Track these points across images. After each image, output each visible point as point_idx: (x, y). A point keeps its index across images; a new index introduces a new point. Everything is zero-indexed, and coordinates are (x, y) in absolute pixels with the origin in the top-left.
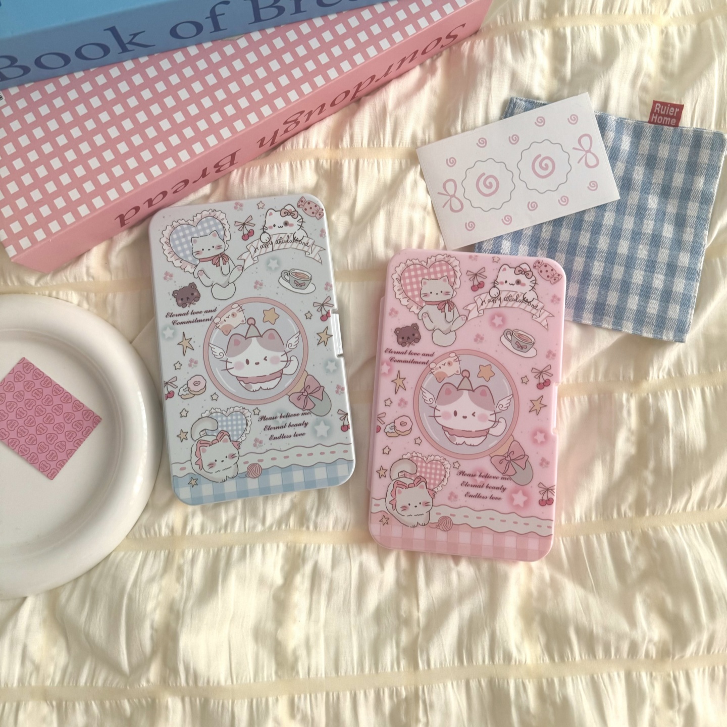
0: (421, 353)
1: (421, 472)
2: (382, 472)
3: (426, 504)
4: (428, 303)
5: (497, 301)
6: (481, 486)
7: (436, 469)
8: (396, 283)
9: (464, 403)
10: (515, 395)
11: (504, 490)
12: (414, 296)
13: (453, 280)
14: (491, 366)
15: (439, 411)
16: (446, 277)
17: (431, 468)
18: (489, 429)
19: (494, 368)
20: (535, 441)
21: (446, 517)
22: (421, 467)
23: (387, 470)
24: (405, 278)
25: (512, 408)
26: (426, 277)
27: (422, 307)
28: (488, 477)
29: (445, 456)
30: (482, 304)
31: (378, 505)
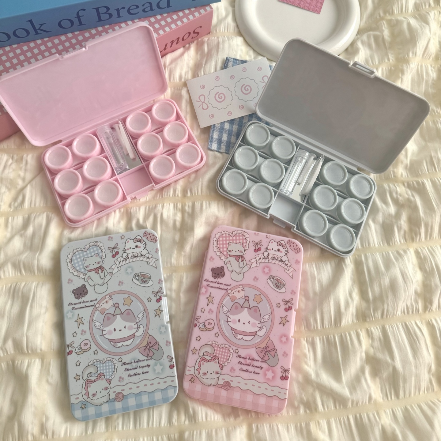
0: (224, 283)
2: (194, 351)
3: (217, 373)
4: (231, 256)
5: (267, 259)
6: (249, 365)
7: (225, 352)
8: (215, 243)
9: (245, 315)
11: (262, 368)
12: (223, 251)
13: (245, 245)
14: (261, 295)
15: (230, 318)
16: (241, 243)
17: (222, 352)
18: (256, 332)
19: (262, 297)
20: (281, 341)
21: (227, 381)
22: (217, 350)
23: (197, 350)
24: (220, 241)
27: (227, 258)
28: (253, 360)
29: (231, 345)
30: (259, 260)
31: (190, 371)
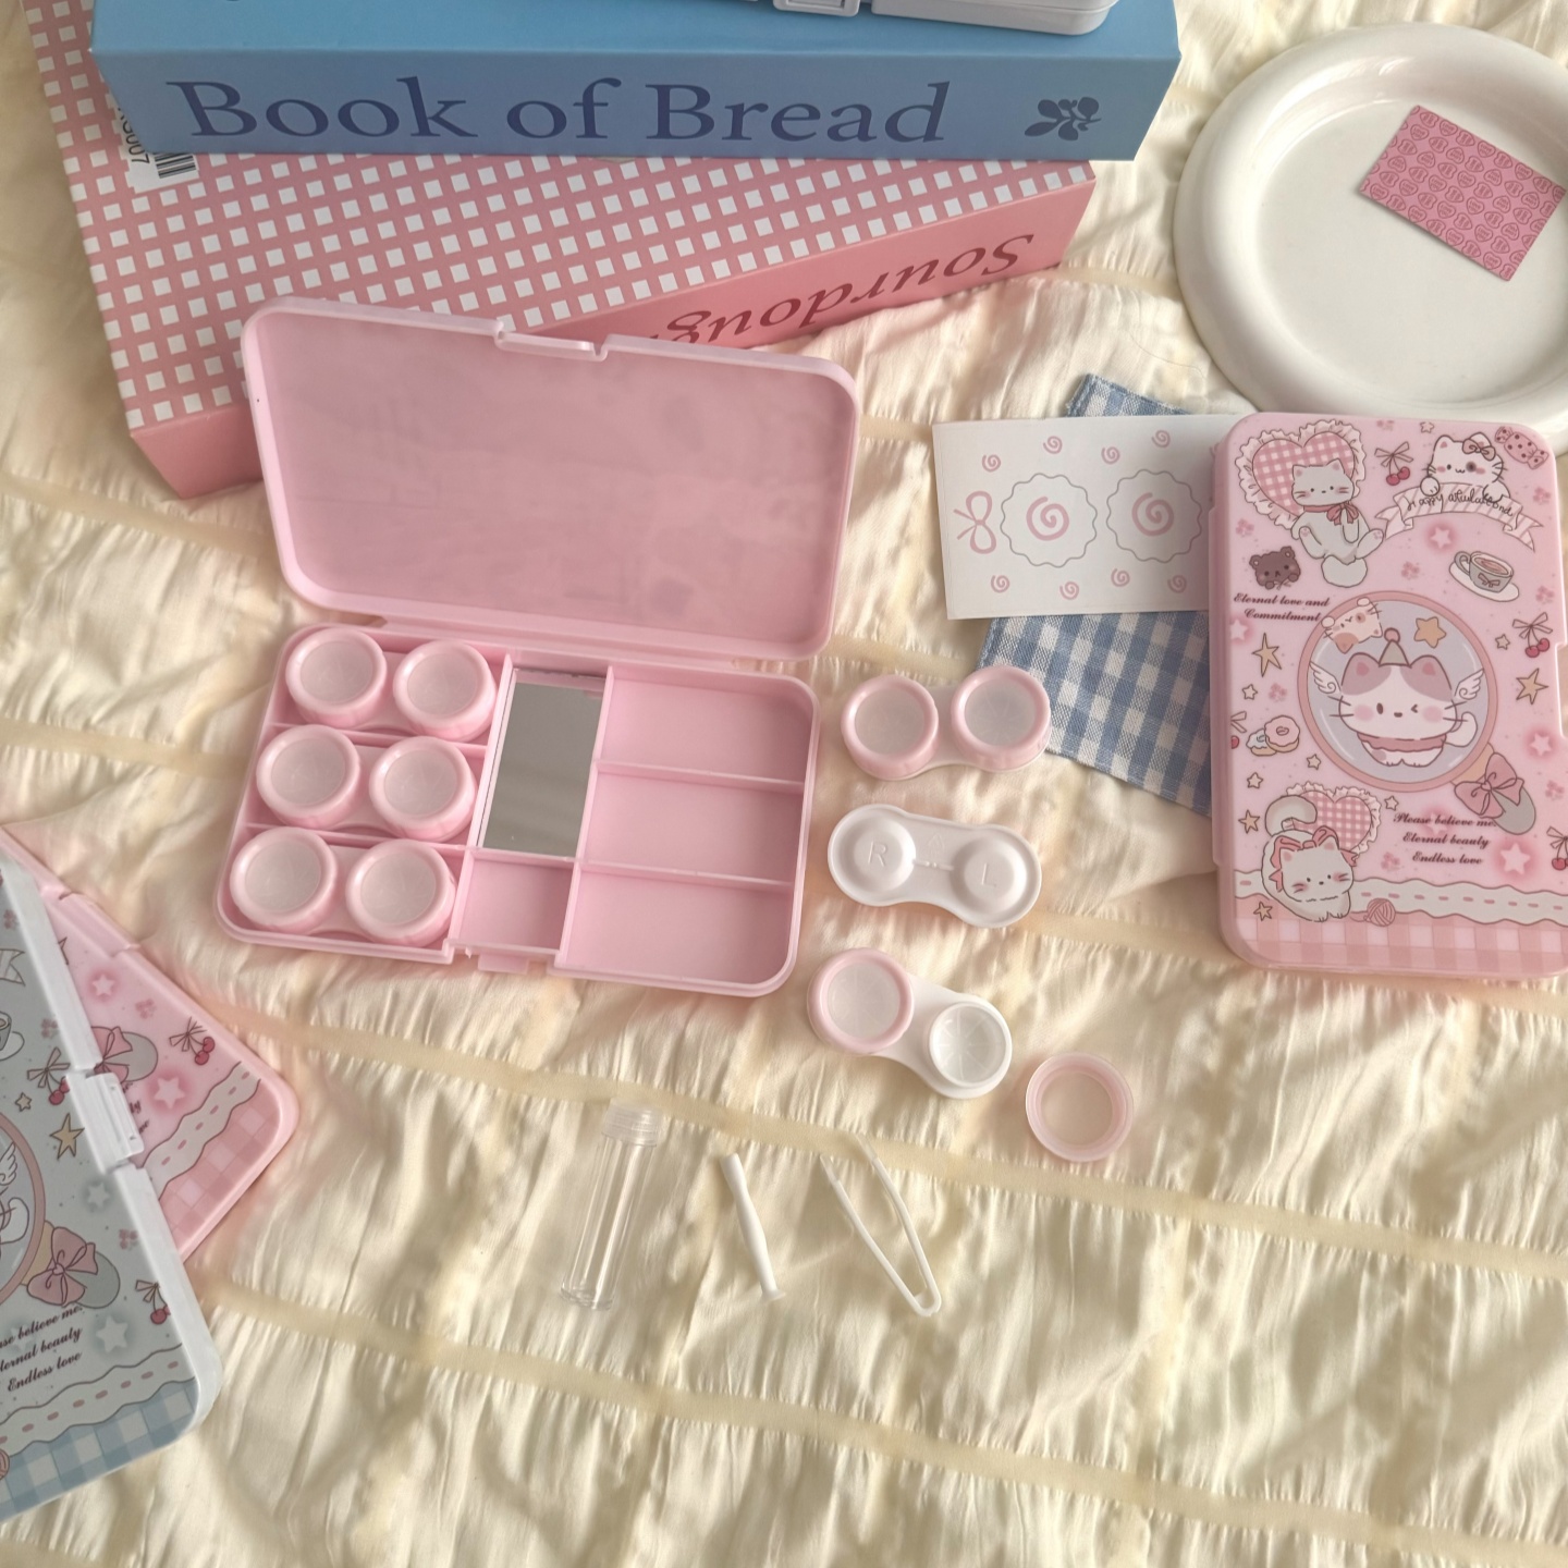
0: (1304, 598)
2: (1250, 822)
3: (1342, 878)
4: (1309, 508)
6: (1441, 840)
7: (1353, 812)
8: (1244, 474)
9: (1395, 689)
11: (1485, 844)
12: (1280, 497)
13: (1351, 465)
14: (1437, 621)
15: (1349, 705)
16: (1338, 461)
17: (1344, 811)
18: (1445, 734)
19: (1444, 623)
20: (1534, 752)
21: (1380, 900)
22: (1325, 810)
24: (1260, 465)
26: (1301, 462)
27: (1299, 517)
28: (1452, 823)
29: (1368, 789)
30: (1409, 508)
31: (1248, 883)
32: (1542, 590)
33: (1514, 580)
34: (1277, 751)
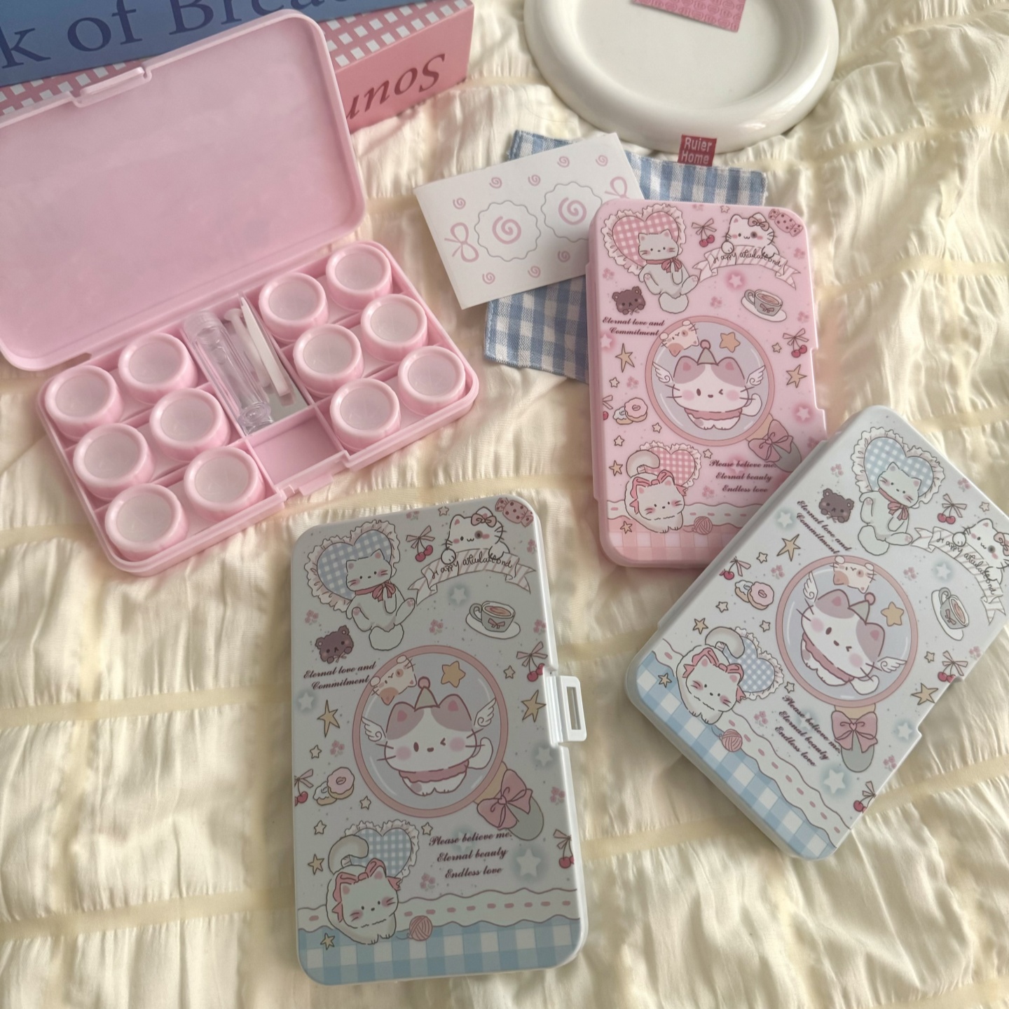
0: (649, 321)
1: (665, 465)
2: (616, 468)
3: (677, 503)
4: (650, 262)
6: (741, 477)
7: (683, 460)
8: (607, 238)
9: (708, 379)
10: (767, 366)
11: (769, 479)
12: (631, 254)
13: (676, 234)
14: (734, 335)
15: (679, 390)
16: (668, 231)
17: (677, 460)
18: (741, 408)
19: (739, 336)
20: (799, 418)
21: (702, 517)
22: (665, 459)
23: (622, 465)
24: (618, 233)
25: (765, 382)
26: (644, 231)
27: (643, 267)
28: (748, 466)
29: (692, 445)
30: (715, 262)
31: (615, 509)
32: (801, 314)
33: (783, 307)
34: (633, 421)
